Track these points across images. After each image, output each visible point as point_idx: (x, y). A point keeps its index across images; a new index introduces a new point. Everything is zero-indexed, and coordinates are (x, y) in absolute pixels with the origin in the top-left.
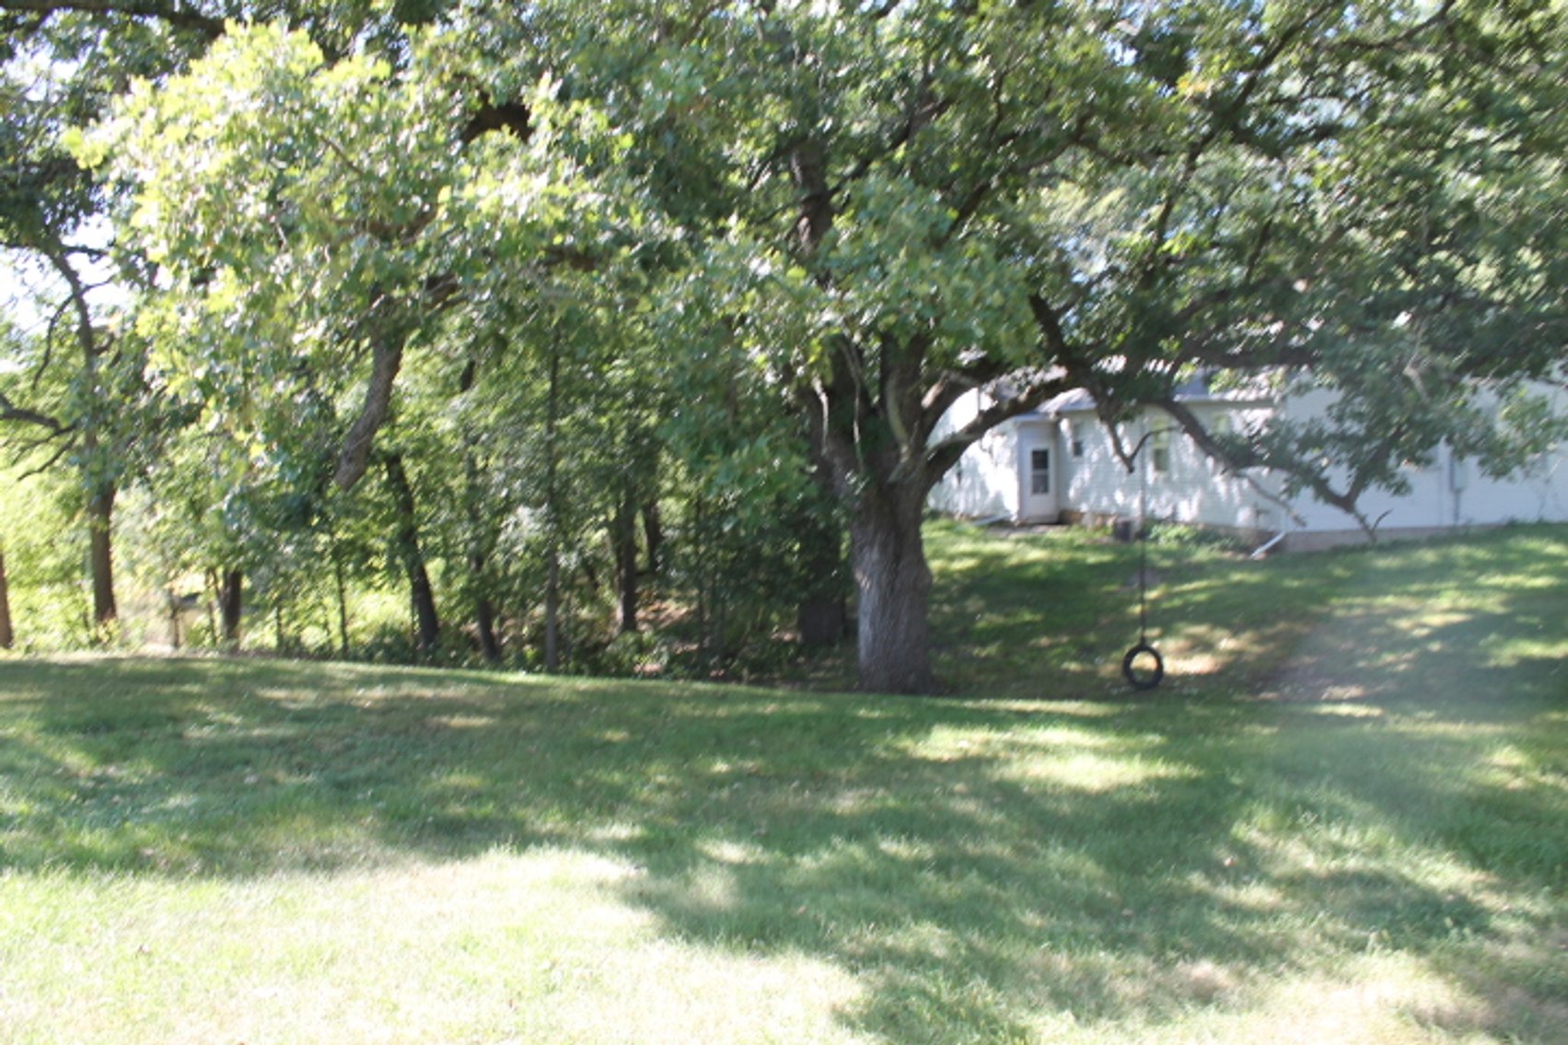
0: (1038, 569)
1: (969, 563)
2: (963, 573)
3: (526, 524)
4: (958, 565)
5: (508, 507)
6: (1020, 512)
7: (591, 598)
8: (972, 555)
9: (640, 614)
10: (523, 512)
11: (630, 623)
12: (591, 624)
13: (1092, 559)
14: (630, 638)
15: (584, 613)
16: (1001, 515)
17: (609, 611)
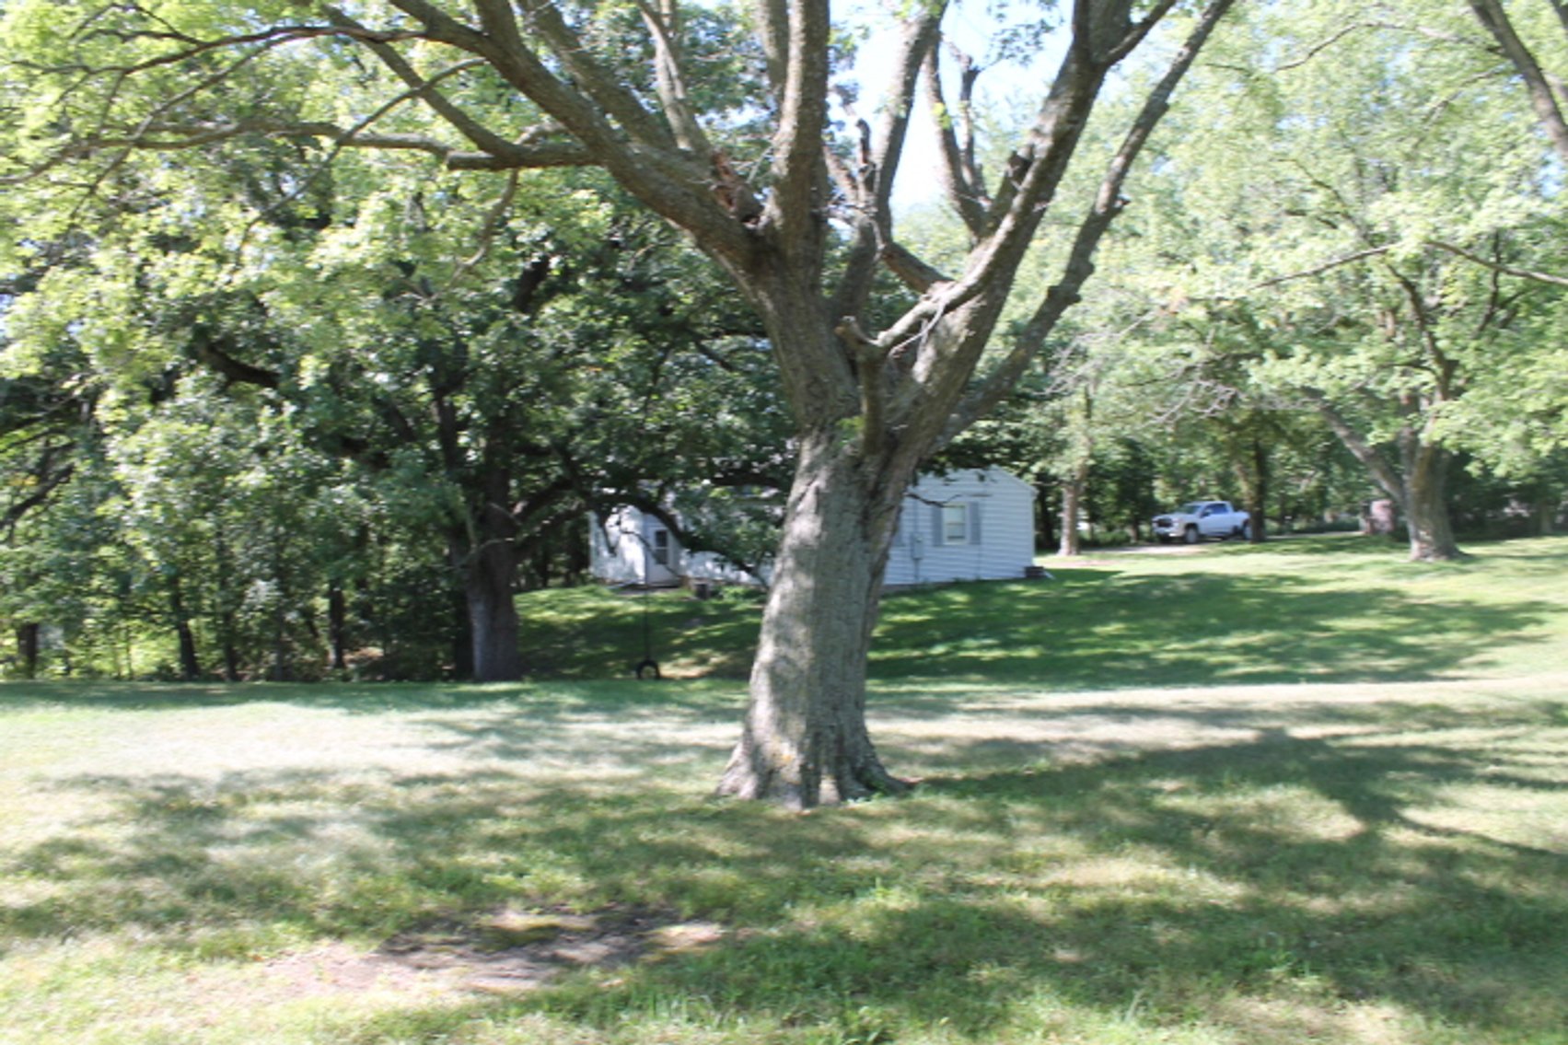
0: (630, 619)
1: (589, 615)
2: (582, 622)
3: (262, 591)
4: (580, 617)
5: (247, 581)
6: (646, 578)
7: (312, 645)
8: (589, 610)
9: (348, 657)
10: (260, 584)
11: (340, 663)
12: (312, 664)
13: (668, 610)
14: (339, 673)
15: (308, 657)
16: (633, 580)
17: (326, 653)
